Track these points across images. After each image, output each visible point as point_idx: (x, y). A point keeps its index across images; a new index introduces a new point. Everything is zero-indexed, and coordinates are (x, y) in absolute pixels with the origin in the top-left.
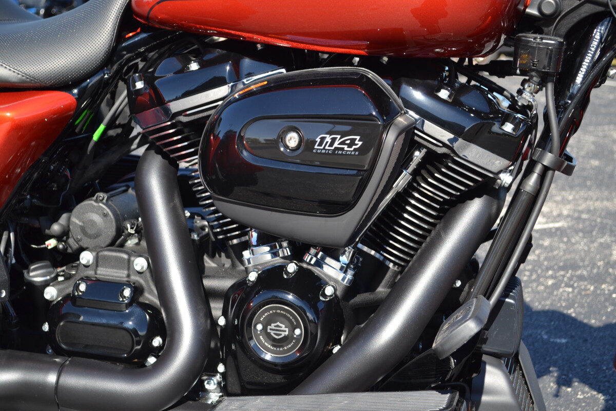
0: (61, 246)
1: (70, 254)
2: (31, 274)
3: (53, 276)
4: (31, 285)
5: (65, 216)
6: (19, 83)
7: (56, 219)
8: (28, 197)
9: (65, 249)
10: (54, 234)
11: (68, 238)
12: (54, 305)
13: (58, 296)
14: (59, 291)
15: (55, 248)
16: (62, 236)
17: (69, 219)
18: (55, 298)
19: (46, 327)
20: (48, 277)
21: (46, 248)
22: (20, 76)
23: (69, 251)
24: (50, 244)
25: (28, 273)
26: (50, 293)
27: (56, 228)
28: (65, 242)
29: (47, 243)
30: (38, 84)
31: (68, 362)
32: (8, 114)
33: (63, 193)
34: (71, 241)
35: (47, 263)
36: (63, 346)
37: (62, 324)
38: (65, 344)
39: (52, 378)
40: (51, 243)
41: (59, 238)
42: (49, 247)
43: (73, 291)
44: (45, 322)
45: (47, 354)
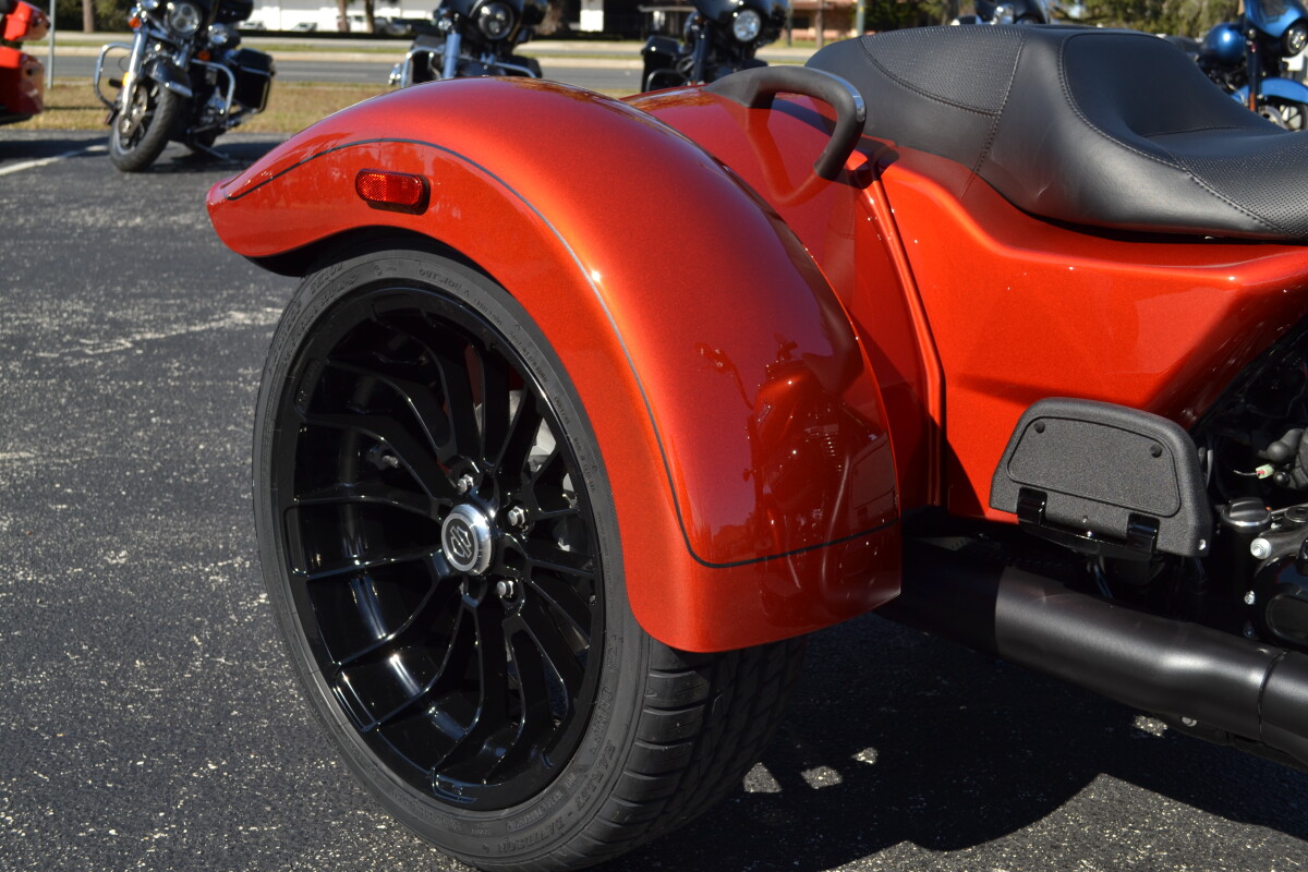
0: (1280, 478)
1: (1292, 490)
2: (1232, 515)
3: (1264, 522)
4: (1231, 530)
5: (1291, 432)
6: (1255, 231)
7: (1276, 436)
8: (1243, 401)
9: (1285, 482)
10: (1271, 457)
11: (1293, 467)
12: (1265, 567)
13: (1272, 555)
14: (1275, 547)
15: (1270, 479)
16: (1284, 464)
17: (1299, 439)
18: (1266, 555)
19: (1251, 598)
20: (1257, 523)
21: (1256, 477)
22: (1256, 221)
23: (1292, 485)
24: (1263, 473)
25: (1228, 512)
26: (1261, 547)
27: (1276, 449)
28: (1288, 472)
29: (1258, 469)
30: (1283, 235)
31: (1282, 658)
32: (1232, 278)
33: (1294, 399)
34: (1298, 472)
35: (1258, 501)
36: (1276, 631)
37: (1277, 597)
38: (1279, 628)
39: (1256, 677)
40: (1265, 471)
41: (1278, 465)
42: (1261, 477)
43: (1301, 551)
44: (1249, 591)
45: (1244, 637)
